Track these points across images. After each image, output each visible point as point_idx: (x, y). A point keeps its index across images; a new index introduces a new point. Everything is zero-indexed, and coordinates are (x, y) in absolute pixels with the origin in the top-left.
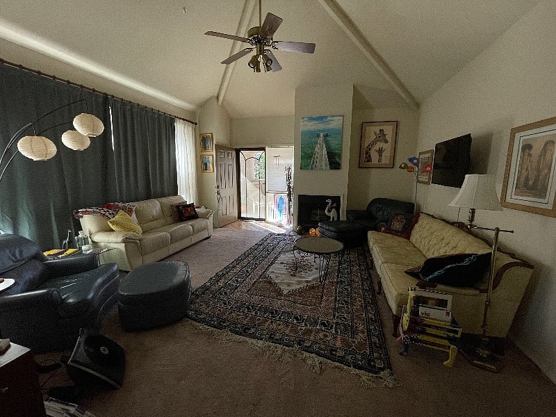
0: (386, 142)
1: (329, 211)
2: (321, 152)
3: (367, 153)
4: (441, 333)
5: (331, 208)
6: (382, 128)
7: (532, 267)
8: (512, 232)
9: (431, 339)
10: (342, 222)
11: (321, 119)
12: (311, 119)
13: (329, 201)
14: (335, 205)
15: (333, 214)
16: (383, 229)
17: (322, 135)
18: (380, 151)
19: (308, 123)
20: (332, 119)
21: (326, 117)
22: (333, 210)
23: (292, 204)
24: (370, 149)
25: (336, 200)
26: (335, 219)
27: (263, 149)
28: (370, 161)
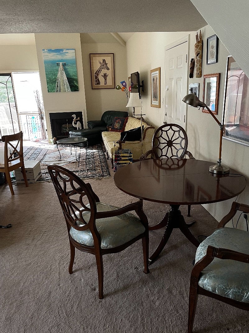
0: (108, 69)
1: (75, 124)
2: (62, 78)
3: (96, 77)
4: (127, 158)
5: (77, 121)
6: (104, 58)
7: (154, 128)
8: (145, 115)
9: (124, 162)
10: (85, 129)
11: (58, 51)
12: (50, 51)
13: (74, 116)
14: (79, 118)
15: (78, 125)
16: (110, 129)
17: (61, 64)
18: (105, 76)
19: (49, 54)
20: (67, 51)
21: (62, 50)
22: (78, 122)
23: (45, 121)
24: (98, 74)
25: (79, 114)
26: (81, 128)
27: (9, 75)
28: (99, 83)
